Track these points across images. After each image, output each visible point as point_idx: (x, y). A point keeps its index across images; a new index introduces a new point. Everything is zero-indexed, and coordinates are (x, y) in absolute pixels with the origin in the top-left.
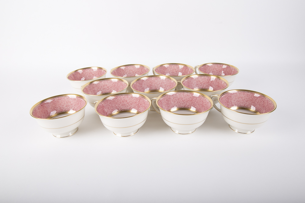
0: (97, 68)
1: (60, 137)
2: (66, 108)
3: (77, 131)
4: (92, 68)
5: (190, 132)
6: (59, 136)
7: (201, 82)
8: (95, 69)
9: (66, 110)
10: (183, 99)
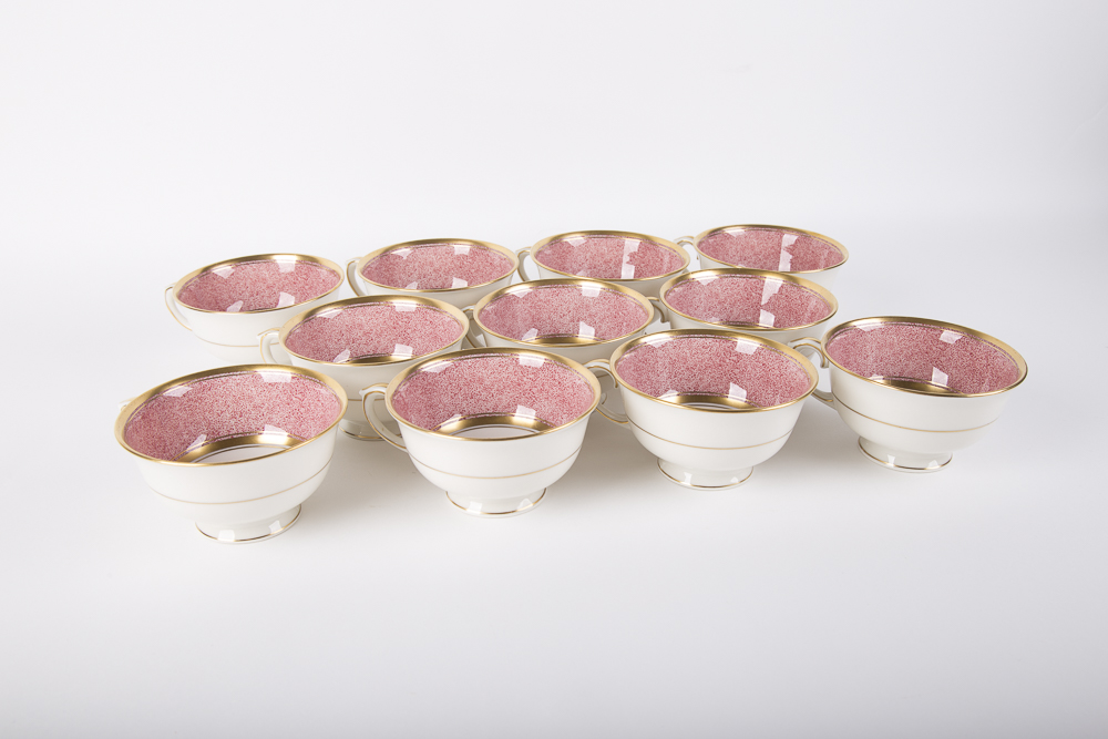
0: (295, 258)
1: (232, 540)
2: (233, 422)
3: (300, 514)
4: (274, 257)
5: (735, 480)
6: (227, 536)
7: (722, 297)
8: (287, 262)
9: (233, 432)
10: (690, 363)
